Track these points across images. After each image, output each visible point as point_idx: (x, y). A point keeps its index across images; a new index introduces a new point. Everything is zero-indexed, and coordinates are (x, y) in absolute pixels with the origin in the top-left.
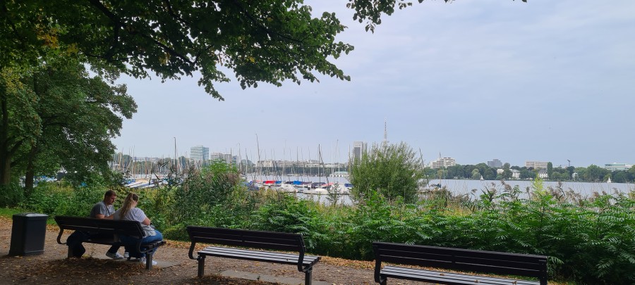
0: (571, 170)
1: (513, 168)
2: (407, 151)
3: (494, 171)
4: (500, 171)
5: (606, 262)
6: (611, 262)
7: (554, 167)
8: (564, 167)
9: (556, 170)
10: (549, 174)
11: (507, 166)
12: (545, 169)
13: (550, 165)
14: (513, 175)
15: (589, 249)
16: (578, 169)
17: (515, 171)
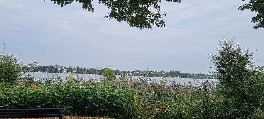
0: (85, 69)
1: (64, 68)
2: (13, 59)
3: (56, 69)
4: (59, 69)
5: (88, 106)
6: (89, 106)
7: (79, 68)
8: (82, 68)
9: (80, 69)
10: (77, 71)
11: (62, 67)
12: (76, 69)
13: (78, 67)
14: (64, 71)
15: (83, 101)
16: (87, 69)
17: (65, 69)
